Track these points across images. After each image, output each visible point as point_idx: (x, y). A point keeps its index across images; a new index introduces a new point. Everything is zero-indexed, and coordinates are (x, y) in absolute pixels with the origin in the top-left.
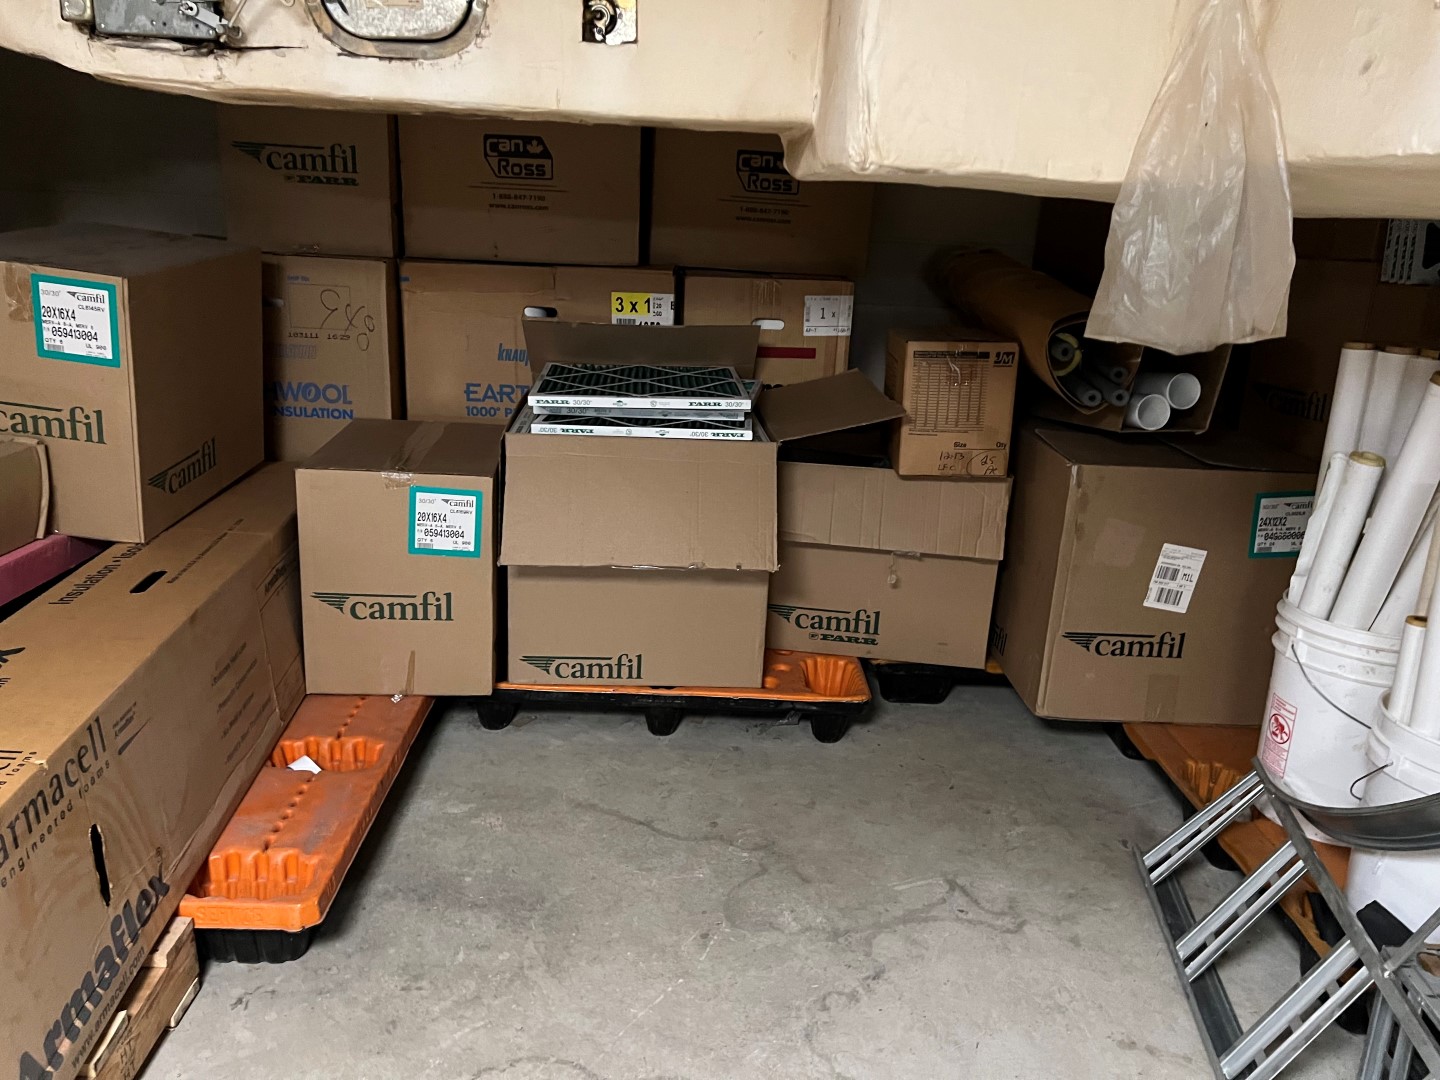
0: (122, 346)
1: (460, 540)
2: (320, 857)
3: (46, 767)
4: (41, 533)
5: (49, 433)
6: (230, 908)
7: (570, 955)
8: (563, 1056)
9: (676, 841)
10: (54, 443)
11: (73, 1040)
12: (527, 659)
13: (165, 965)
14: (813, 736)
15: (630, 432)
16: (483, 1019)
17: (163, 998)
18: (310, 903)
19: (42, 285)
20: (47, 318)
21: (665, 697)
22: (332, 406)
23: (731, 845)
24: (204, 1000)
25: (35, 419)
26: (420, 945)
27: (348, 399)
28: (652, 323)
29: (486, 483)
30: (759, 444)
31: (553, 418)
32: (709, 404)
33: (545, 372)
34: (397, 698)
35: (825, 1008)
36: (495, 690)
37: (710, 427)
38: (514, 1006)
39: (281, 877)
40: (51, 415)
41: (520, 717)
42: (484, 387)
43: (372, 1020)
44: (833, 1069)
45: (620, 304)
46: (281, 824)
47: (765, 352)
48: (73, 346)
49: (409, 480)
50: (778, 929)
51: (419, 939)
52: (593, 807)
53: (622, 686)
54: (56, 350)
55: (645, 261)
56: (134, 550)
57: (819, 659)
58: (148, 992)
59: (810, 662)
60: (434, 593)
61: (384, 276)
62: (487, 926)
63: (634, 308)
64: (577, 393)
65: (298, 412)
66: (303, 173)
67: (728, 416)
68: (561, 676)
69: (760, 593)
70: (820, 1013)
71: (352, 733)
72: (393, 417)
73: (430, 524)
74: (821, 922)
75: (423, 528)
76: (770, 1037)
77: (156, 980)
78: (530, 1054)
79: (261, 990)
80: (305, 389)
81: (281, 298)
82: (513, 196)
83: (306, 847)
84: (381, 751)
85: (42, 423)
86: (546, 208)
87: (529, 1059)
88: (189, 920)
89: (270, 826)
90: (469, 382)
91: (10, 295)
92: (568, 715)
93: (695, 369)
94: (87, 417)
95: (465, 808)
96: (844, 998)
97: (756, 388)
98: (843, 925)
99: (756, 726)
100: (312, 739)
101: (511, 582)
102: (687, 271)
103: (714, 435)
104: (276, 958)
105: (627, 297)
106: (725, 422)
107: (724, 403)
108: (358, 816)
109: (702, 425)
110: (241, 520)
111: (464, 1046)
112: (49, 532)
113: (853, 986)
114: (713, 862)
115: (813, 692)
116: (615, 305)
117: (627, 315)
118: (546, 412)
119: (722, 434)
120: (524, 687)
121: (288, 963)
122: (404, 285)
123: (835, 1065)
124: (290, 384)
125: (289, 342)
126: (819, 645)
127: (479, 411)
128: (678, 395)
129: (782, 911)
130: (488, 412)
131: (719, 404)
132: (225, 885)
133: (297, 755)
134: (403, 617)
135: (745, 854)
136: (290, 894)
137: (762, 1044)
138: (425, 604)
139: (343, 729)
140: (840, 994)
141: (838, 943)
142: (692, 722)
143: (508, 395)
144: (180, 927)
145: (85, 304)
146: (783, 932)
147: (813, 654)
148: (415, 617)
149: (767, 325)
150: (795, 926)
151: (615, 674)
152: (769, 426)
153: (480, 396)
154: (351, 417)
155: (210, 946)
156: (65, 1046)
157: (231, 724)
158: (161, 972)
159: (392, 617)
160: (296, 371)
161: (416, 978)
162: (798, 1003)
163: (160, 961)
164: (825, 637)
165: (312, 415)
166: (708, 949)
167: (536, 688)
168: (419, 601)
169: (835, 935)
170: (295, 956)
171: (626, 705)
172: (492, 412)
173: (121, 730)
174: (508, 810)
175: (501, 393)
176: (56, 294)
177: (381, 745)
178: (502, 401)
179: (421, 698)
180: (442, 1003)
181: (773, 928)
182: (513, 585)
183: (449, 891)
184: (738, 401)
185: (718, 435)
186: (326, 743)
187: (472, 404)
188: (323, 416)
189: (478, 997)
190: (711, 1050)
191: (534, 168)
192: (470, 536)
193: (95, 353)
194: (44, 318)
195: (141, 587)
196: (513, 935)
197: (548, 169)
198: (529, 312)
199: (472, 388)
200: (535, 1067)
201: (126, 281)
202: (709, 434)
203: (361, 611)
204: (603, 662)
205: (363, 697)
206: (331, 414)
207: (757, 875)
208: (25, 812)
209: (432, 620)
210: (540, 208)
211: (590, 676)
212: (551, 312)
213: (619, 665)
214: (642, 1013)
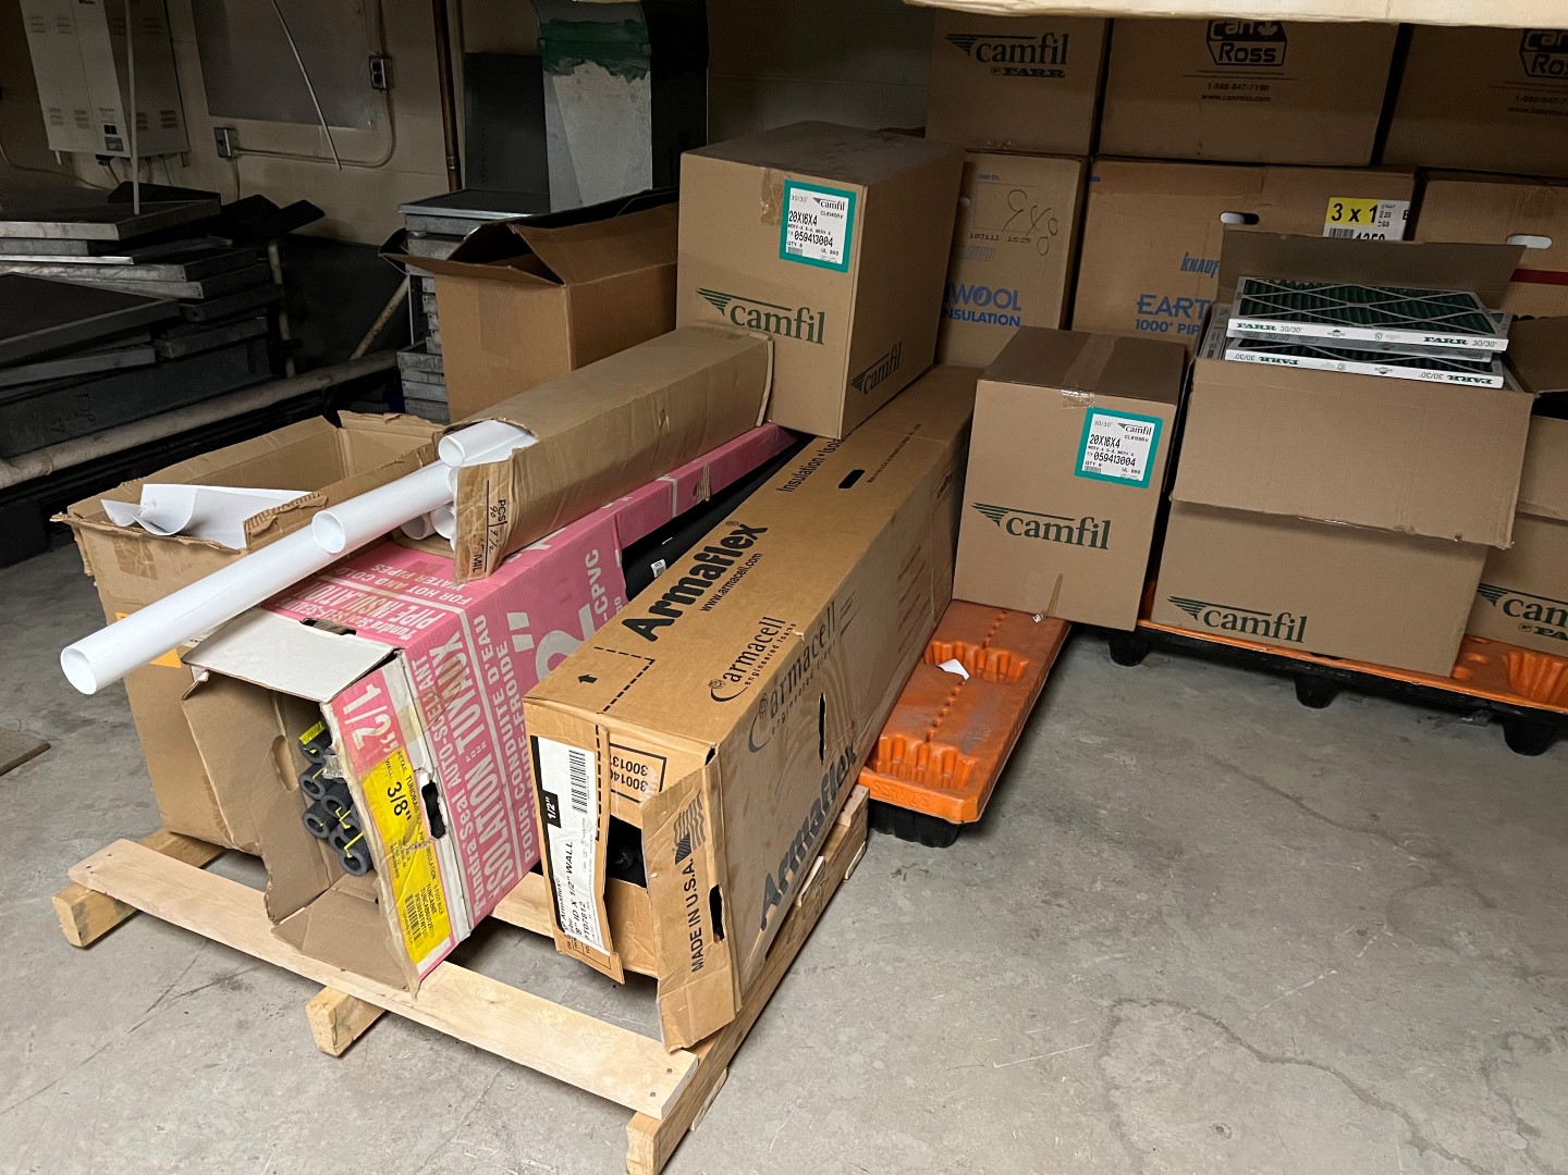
0: (852, 252)
1: (1130, 467)
2: (977, 760)
3: (803, 639)
4: (759, 423)
5: (778, 331)
6: (902, 788)
7: (1211, 914)
8: (1204, 1009)
9: (1328, 824)
10: (781, 339)
11: (794, 871)
12: (1175, 600)
13: (849, 825)
14: (1505, 744)
15: (1343, 366)
16: (1123, 952)
17: (844, 853)
18: (970, 801)
19: (793, 191)
20: (793, 223)
21: (1328, 668)
22: (1000, 312)
23: (1396, 844)
24: (868, 863)
25: (768, 316)
26: (1059, 864)
27: (1018, 305)
28: (1375, 235)
29: (1169, 411)
30: (1510, 394)
31: (1249, 343)
32: (1451, 341)
33: (1241, 288)
34: (1038, 619)
35: (1507, 1047)
36: (1137, 627)
37: (1444, 367)
38: (1153, 948)
39: (939, 770)
40: (782, 313)
41: (1152, 657)
42: (1159, 300)
43: (1017, 923)
44: (1514, 1113)
45: (1338, 211)
46: (939, 720)
47: (1522, 275)
48: (811, 251)
49: (1088, 400)
50: (1451, 948)
51: (1057, 858)
52: (1235, 769)
53: (1278, 647)
54: (795, 253)
55: (1377, 162)
56: (833, 446)
57: (1527, 656)
58: (837, 845)
59: (1514, 657)
60: (1093, 519)
61: (1077, 178)
62: (1124, 863)
63: (1355, 216)
64: (1283, 318)
65: (966, 316)
66: (1011, 65)
67: (1468, 356)
68: (1209, 625)
69: (1473, 569)
70: (1500, 1050)
71: (997, 644)
72: (1060, 328)
73: (1101, 448)
74: (1506, 954)
75: (1094, 451)
76: (1440, 1060)
77: (842, 835)
78: (1171, 999)
79: (916, 867)
80: (977, 292)
81: (969, 198)
82: (1231, 85)
83: (964, 748)
84: (1027, 666)
85: (773, 320)
86: (1268, 99)
87: (1170, 1003)
88: (866, 790)
89: (930, 720)
90: (1144, 293)
91: (764, 199)
92: (1204, 665)
93: (1426, 293)
94: (812, 318)
95: (1099, 740)
96: (1532, 1042)
97: (1506, 321)
98: (1534, 963)
99: (1430, 718)
100: (960, 643)
101: (1172, 517)
102: (1429, 173)
103: (1451, 378)
104: (929, 842)
105: (1349, 204)
106: (1465, 363)
107: (1471, 342)
108: (1009, 728)
109: (1434, 365)
110: (919, 425)
111: (1104, 972)
112: (765, 421)
113: (1544, 1032)
114: (1372, 857)
115: (1516, 694)
116: (1332, 211)
117: (1343, 224)
118: (1243, 337)
119: (1460, 378)
120: (1167, 629)
121: (937, 849)
122: (1093, 185)
123: (1516, 1109)
124: (963, 286)
125: (969, 243)
126: (1530, 639)
127: (1149, 325)
128: (1408, 327)
129: (1457, 930)
130: (1159, 326)
131: (1464, 342)
132: (889, 764)
133: (944, 658)
134: (1058, 539)
135: (1412, 858)
136: (948, 786)
137: (1430, 1063)
138: (1082, 529)
139: (988, 640)
140: (1526, 1037)
141: (1527, 982)
142: (1349, 699)
143: (1185, 309)
144: (859, 796)
145: (827, 210)
146: (1458, 954)
147: (1521, 649)
148: (1069, 541)
149: (1529, 242)
150: (1472, 950)
151: (1272, 632)
152: (1521, 370)
153: (1153, 309)
154: (1017, 325)
155: (880, 816)
156: (789, 876)
157: (904, 619)
158: (846, 830)
159: (1046, 537)
160: (972, 273)
161: (1057, 895)
162: (1474, 1032)
163: (846, 821)
164: (1541, 631)
165: (979, 320)
166: (1366, 948)
167: (1179, 632)
168: (1076, 525)
169: (1524, 972)
170: (945, 844)
171: (1279, 667)
172: (1164, 327)
173: (845, 613)
174: (1142, 752)
175: (1177, 307)
176: (803, 199)
177: (1026, 662)
178: (1176, 315)
179: (1062, 622)
180: (1082, 925)
181: (1445, 945)
182: (1174, 519)
183: (1085, 820)
184: (1491, 340)
185: (1457, 378)
186: (972, 651)
187: (1143, 317)
188: (990, 321)
189: (1117, 930)
190: (1369, 1052)
191: (1262, 53)
192: (1141, 465)
193: (828, 257)
194: (789, 223)
195: (847, 483)
196: (1150, 878)
197: (1278, 55)
198: (1225, 218)
199: (1146, 300)
200: (1176, 1013)
201: (866, 189)
202: (1445, 376)
203: (1017, 527)
204: (1260, 618)
205: (1004, 610)
206: (998, 319)
207: (1426, 884)
208: (790, 674)
209: (1086, 546)
210: (1261, 99)
211: (1243, 629)
212: (1250, 219)
213: (1279, 623)
214: (1291, 993)
